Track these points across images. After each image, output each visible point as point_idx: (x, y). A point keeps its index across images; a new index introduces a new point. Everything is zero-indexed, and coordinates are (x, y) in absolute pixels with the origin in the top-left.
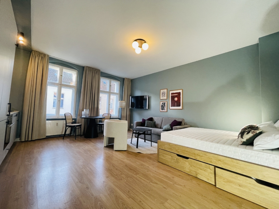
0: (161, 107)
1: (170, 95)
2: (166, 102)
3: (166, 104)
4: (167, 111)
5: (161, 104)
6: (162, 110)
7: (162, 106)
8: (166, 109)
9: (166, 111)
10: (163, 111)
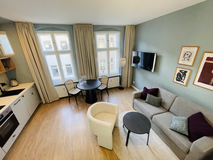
0: (176, 76)
1: (204, 61)
2: (189, 71)
3: (187, 74)
4: (186, 85)
5: (178, 71)
6: (177, 80)
7: (179, 75)
8: (185, 81)
9: (184, 84)
10: (178, 82)
